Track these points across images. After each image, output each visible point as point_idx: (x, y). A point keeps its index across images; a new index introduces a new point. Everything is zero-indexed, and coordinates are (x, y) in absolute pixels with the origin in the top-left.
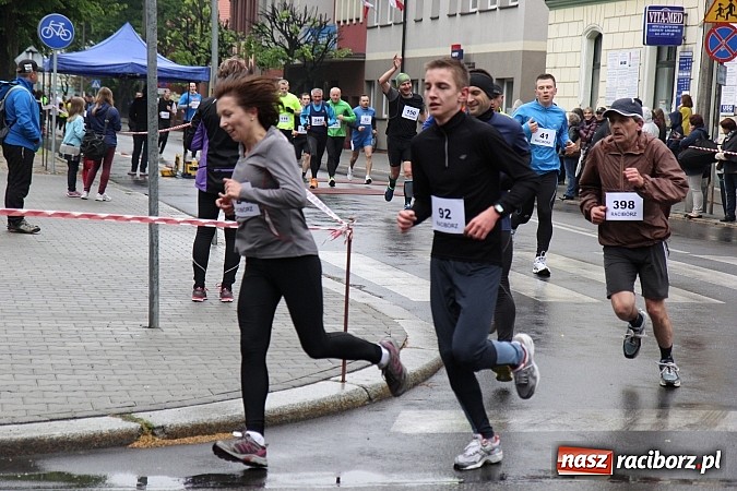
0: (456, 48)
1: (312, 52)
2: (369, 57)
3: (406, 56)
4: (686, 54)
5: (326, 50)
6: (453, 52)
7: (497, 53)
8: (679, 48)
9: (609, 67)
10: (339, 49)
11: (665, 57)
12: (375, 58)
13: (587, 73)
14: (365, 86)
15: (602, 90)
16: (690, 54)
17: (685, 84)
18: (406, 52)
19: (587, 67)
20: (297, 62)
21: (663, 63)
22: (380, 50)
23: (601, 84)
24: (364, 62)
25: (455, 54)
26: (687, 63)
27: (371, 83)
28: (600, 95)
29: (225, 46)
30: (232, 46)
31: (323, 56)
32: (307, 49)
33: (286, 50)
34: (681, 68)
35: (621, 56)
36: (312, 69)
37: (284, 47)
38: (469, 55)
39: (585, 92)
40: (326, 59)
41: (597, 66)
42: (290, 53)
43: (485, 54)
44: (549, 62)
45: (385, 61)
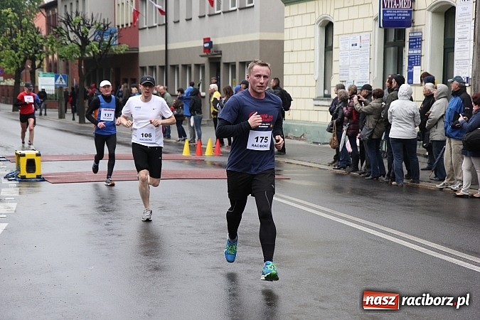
0: (207, 40)
1: (99, 49)
2: (142, 49)
3: (169, 48)
4: (415, 34)
5: (109, 45)
6: (205, 43)
7: (239, 43)
8: (408, 30)
9: (340, 46)
10: (119, 44)
11: (392, 38)
12: (146, 51)
13: (320, 53)
14: (140, 70)
15: (336, 68)
16: (419, 34)
17: (415, 61)
18: (169, 45)
19: (321, 49)
20: (87, 56)
21: (391, 43)
22: (150, 45)
23: (334, 63)
24: (138, 54)
25: (207, 45)
26: (416, 43)
27: (143, 69)
28: (333, 72)
29: (37, 45)
30: (42, 46)
31: (107, 51)
32: (94, 45)
33: (79, 45)
34: (411, 47)
35: (351, 40)
37: (78, 44)
38: (216, 45)
39: (319, 69)
40: (109, 53)
41: (328, 48)
42: (82, 48)
43: (229, 44)
44: (287, 47)
45: (154, 52)
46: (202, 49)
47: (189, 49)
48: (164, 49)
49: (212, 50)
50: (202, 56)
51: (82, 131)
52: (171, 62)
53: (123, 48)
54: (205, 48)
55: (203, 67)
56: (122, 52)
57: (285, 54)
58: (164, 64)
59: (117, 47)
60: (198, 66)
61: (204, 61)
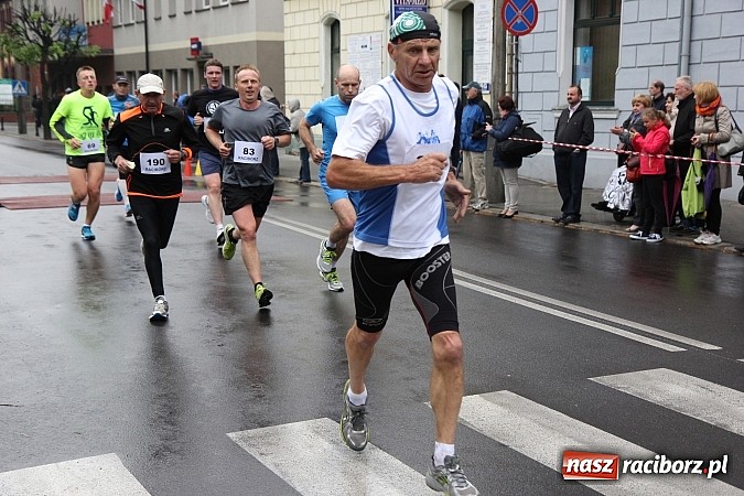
0: (195, 41)
1: (64, 50)
2: (118, 51)
3: (150, 50)
5: (77, 46)
6: (192, 44)
9: (349, 48)
10: (89, 44)
12: (122, 53)
13: (326, 57)
18: (150, 46)
19: (326, 52)
20: (51, 58)
22: (126, 46)
24: (112, 57)
25: (195, 46)
27: (120, 74)
31: (74, 53)
32: (58, 46)
33: (41, 46)
35: (361, 40)
36: (66, 63)
37: (39, 44)
38: (206, 47)
39: (326, 75)
40: (78, 55)
41: (335, 50)
42: (45, 50)
43: (221, 46)
44: (288, 48)
45: (131, 55)
46: (190, 52)
47: (175, 50)
48: (144, 50)
49: (201, 52)
50: (189, 59)
51: (47, 149)
52: (153, 67)
53: (95, 50)
54: (193, 50)
55: (191, 72)
56: (93, 55)
57: (286, 57)
58: (144, 69)
59: (88, 49)
60: (185, 71)
61: (192, 65)
